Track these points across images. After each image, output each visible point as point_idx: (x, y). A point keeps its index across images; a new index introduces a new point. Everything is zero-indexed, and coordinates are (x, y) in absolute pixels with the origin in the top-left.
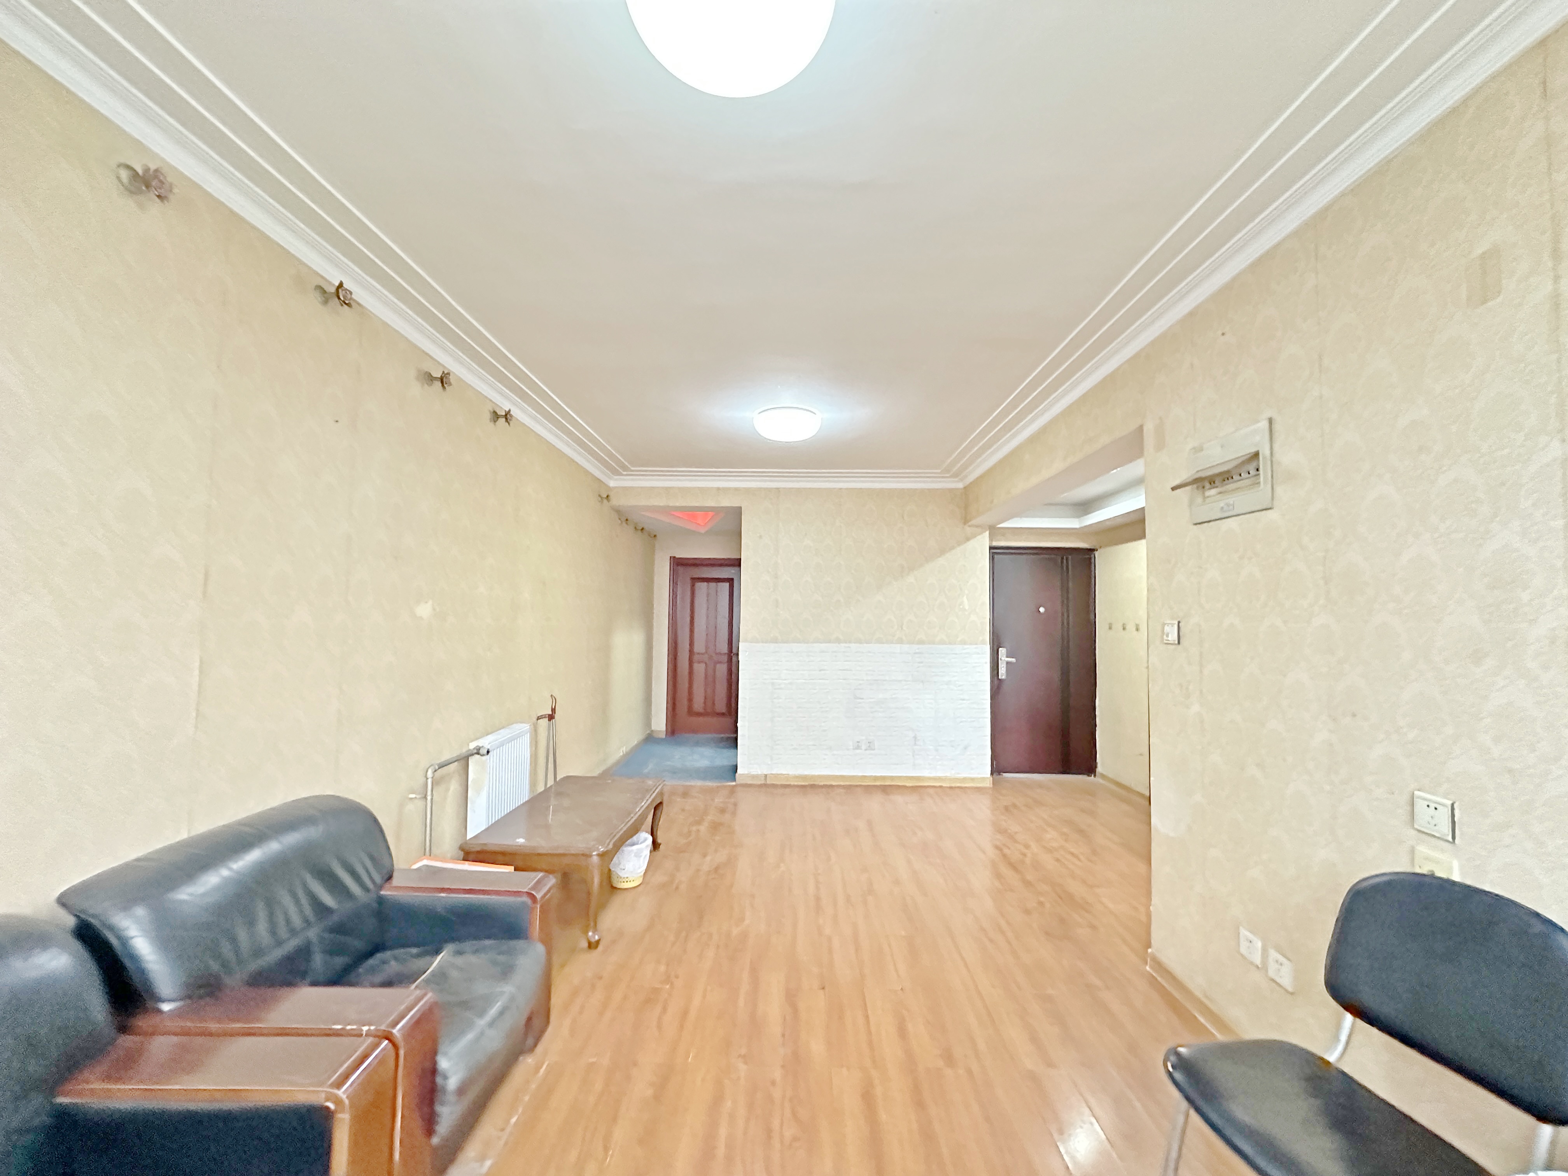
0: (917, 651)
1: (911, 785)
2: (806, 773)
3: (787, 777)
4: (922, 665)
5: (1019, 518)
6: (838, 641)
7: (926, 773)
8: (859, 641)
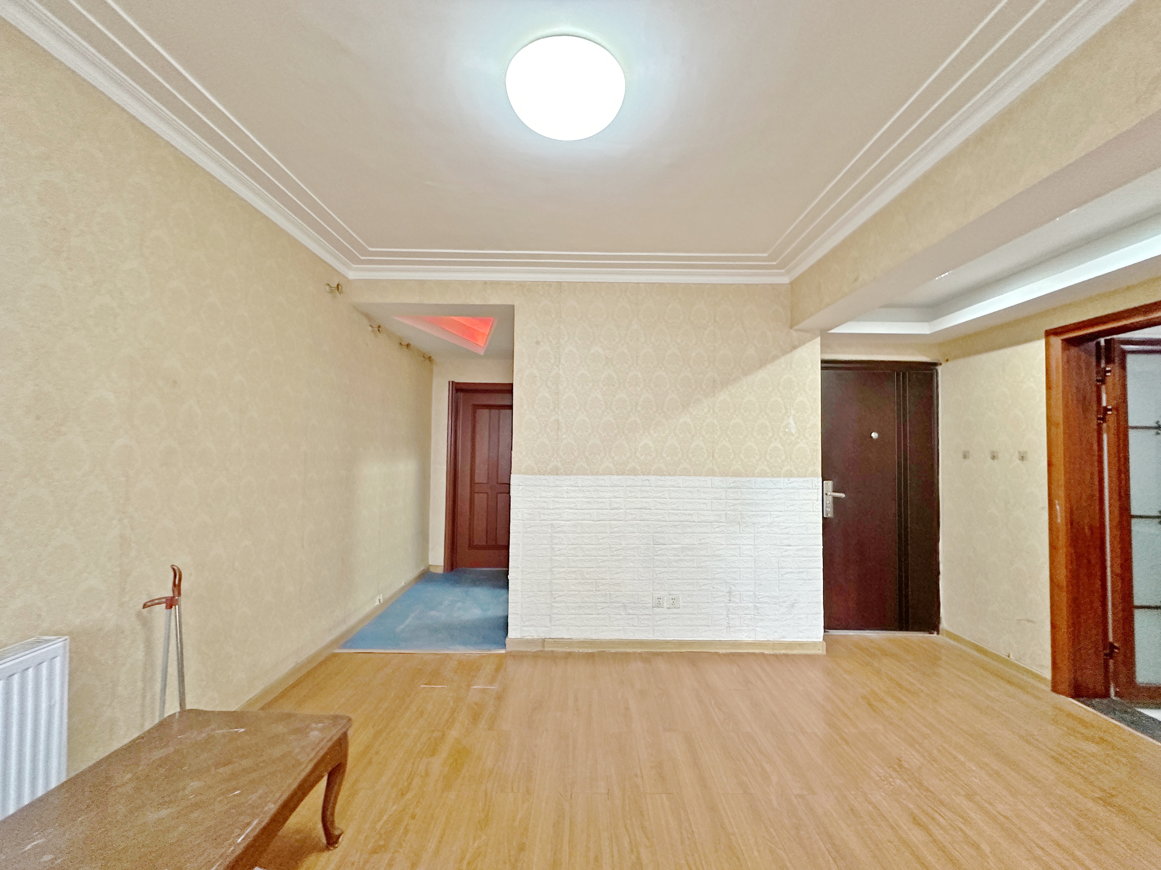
0: (732, 485)
1: (724, 651)
2: (594, 637)
3: (570, 642)
4: (738, 502)
5: (856, 323)
6: (633, 472)
7: (744, 637)
8: (660, 473)
